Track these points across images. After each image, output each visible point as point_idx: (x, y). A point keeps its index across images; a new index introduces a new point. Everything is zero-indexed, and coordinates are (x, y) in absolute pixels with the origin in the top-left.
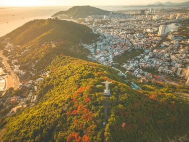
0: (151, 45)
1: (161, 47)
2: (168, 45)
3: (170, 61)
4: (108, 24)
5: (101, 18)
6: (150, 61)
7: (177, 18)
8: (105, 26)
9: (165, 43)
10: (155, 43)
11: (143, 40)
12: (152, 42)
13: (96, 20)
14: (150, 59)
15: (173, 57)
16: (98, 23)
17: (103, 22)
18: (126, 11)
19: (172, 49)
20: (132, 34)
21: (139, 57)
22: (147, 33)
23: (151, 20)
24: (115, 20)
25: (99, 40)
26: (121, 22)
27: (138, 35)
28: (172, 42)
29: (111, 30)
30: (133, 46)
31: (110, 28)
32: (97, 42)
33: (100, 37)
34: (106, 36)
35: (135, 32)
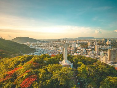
0: (71, 52)
1: (77, 52)
2: (80, 51)
5: (36, 43)
7: (77, 42)
8: (38, 46)
9: (78, 51)
13: (32, 43)
24: (45, 44)
25: (35, 51)
27: (61, 48)
28: (82, 50)
30: (60, 53)
31: (42, 46)
33: (36, 50)
34: (40, 49)
35: (58, 47)
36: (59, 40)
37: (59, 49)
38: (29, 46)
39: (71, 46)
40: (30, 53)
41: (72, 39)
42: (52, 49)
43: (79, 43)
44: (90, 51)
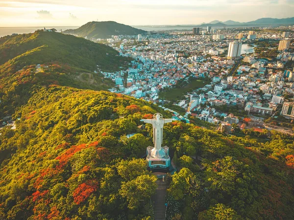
0: (220, 72)
1: (237, 73)
2: (247, 70)
3: (261, 93)
4: (145, 45)
5: (134, 39)
6: (226, 95)
7: (249, 37)
8: (140, 48)
9: (241, 68)
10: (226, 69)
11: (206, 64)
12: (221, 67)
13: (125, 41)
14: (226, 92)
15: (263, 87)
16: (128, 44)
17: (138, 44)
18: (171, 31)
19: (257, 76)
20: (186, 57)
21: (204, 89)
22: (209, 56)
23: (212, 40)
24: (156, 41)
25: (131, 66)
26: (166, 43)
27: (195, 58)
28: (253, 66)
29: (151, 53)
30: (190, 73)
31: (149, 50)
32: (127, 68)
33: (133, 62)
34: (143, 60)
35: (190, 54)
36: (197, 31)
37: (189, 62)
38: (117, 49)
39: (226, 53)
41: (238, 24)
42: (171, 60)
43: (255, 42)
44: (280, 69)
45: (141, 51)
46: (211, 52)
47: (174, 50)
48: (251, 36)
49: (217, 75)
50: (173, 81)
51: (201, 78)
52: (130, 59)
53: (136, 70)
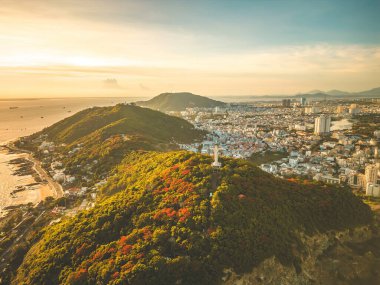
0: (301, 146)
1: (319, 148)
2: (332, 146)
3: (337, 167)
4: (223, 118)
5: (211, 112)
6: (299, 167)
7: (350, 111)
8: (217, 122)
10: (309, 144)
11: (288, 139)
12: (303, 143)
13: (201, 113)
14: (300, 165)
15: (341, 161)
16: (204, 118)
17: (214, 117)
18: (256, 103)
19: (341, 152)
20: (267, 131)
21: (279, 162)
22: (294, 131)
23: (303, 114)
24: (236, 115)
25: (206, 139)
26: (247, 117)
27: (277, 132)
28: (340, 142)
29: (229, 126)
30: (268, 147)
31: (226, 124)
32: (202, 141)
33: (208, 135)
34: (219, 133)
35: (272, 129)
36: (287, 103)
37: (270, 137)
38: (192, 122)
40: (194, 142)
42: (249, 134)
45: (218, 124)
46: (297, 127)
47: (255, 125)
48: (354, 110)
49: (296, 149)
50: (248, 154)
51: (278, 152)
52: (205, 132)
53: (210, 143)
